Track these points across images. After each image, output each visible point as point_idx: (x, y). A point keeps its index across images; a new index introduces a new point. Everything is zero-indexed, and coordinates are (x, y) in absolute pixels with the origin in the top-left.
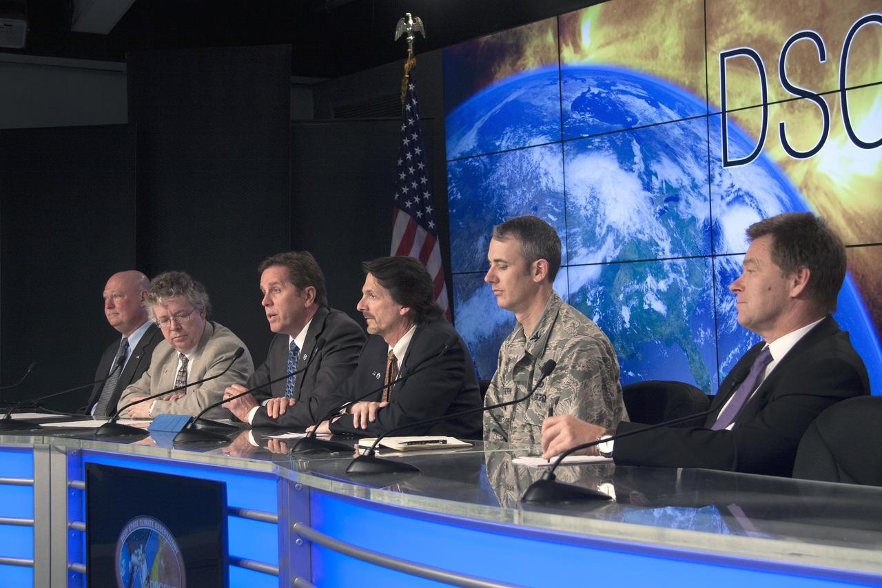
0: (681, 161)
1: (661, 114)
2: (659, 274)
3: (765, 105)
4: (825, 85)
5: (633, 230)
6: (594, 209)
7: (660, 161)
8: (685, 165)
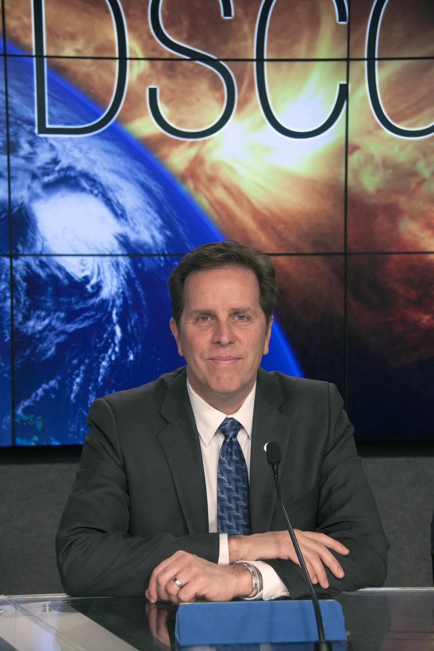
3: (123, 59)
4: (231, 48)
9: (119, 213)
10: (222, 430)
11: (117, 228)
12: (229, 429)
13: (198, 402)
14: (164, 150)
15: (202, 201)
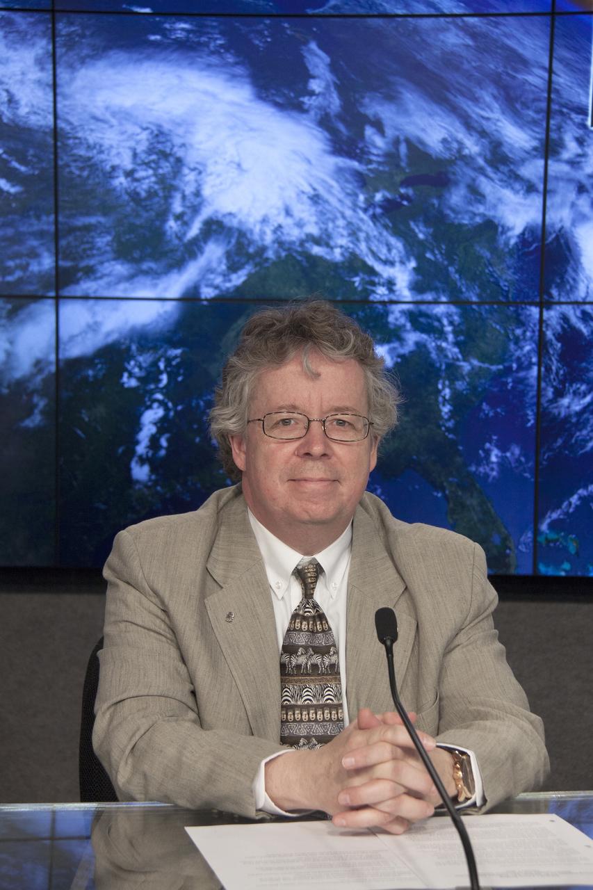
5: (294, 234)
6: (162, 180)
7: (391, 97)
8: (474, 111)
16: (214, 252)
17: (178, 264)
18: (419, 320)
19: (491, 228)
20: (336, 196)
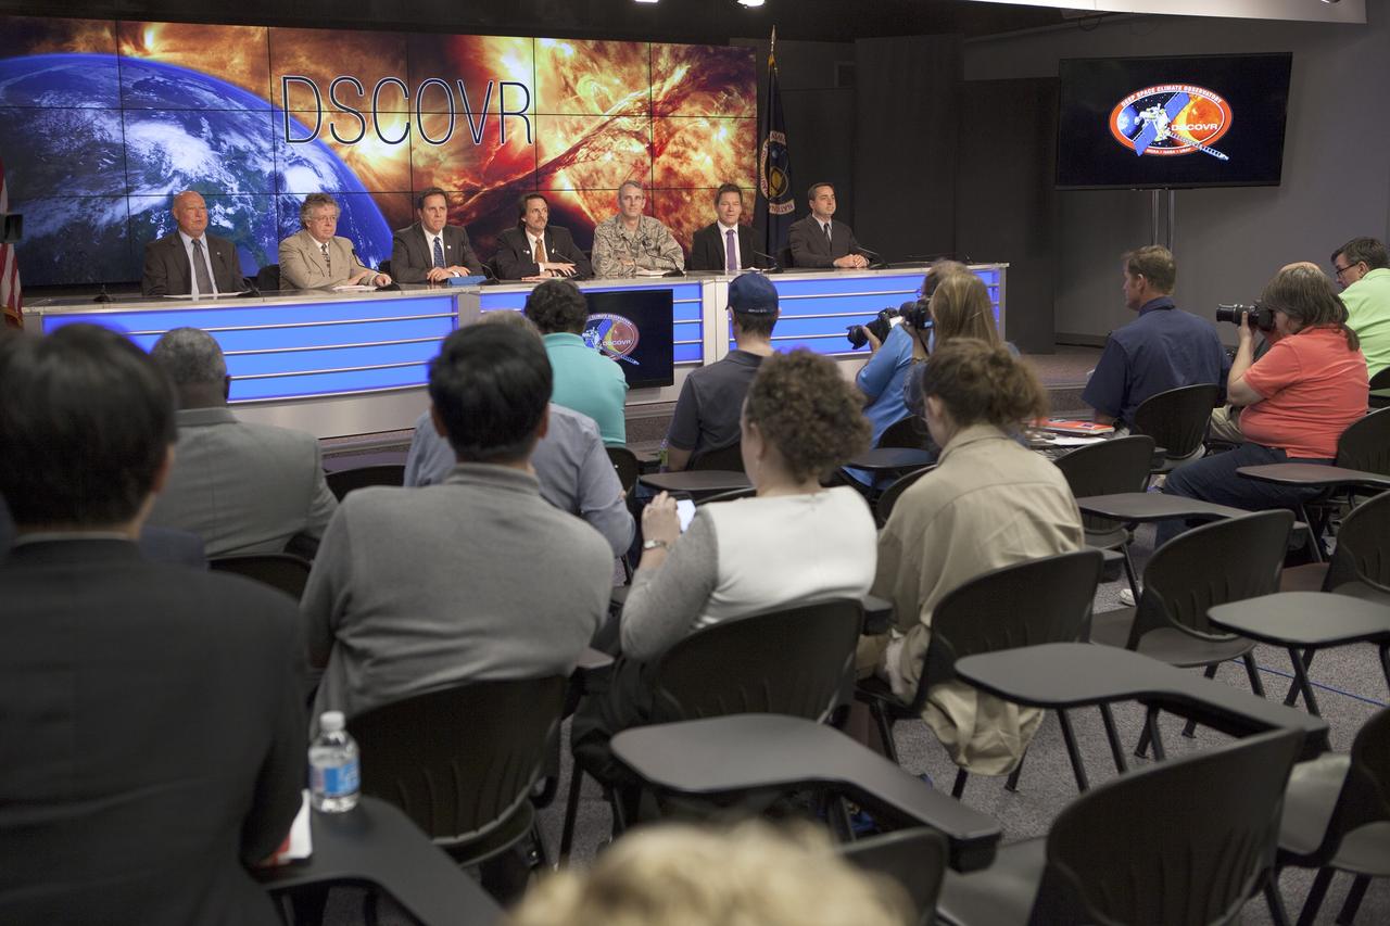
0: (249, 136)
1: (229, 104)
2: (227, 202)
3: (320, 112)
4: (363, 107)
5: (201, 174)
6: (158, 159)
7: (228, 133)
8: (252, 137)
9: (320, 176)
10: (435, 241)
11: (320, 182)
12: (436, 240)
13: (427, 233)
14: (337, 150)
15: (353, 170)
16: (177, 180)
17: (166, 184)
18: (241, 200)
19: (260, 172)
20: (213, 162)
